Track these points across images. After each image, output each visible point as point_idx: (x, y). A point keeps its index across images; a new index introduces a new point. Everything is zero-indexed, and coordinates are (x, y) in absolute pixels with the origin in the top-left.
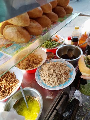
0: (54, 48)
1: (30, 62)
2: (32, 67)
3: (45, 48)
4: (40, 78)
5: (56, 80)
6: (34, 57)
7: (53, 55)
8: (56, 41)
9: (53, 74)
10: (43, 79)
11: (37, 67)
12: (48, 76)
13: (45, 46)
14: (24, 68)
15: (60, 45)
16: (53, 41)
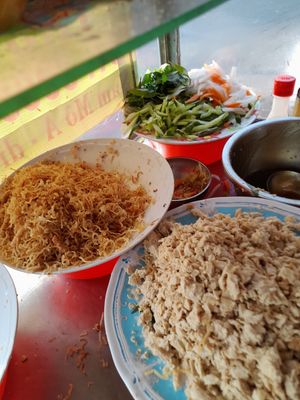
0: (209, 139)
1: (70, 218)
2: (86, 247)
3: (159, 137)
4: (138, 332)
5: (268, 371)
6: (97, 188)
7: (203, 174)
8: (215, 99)
9: (234, 316)
10: (162, 343)
11: (117, 253)
12: (202, 329)
13: (157, 129)
14: (32, 258)
15: (239, 121)
16: (199, 101)
